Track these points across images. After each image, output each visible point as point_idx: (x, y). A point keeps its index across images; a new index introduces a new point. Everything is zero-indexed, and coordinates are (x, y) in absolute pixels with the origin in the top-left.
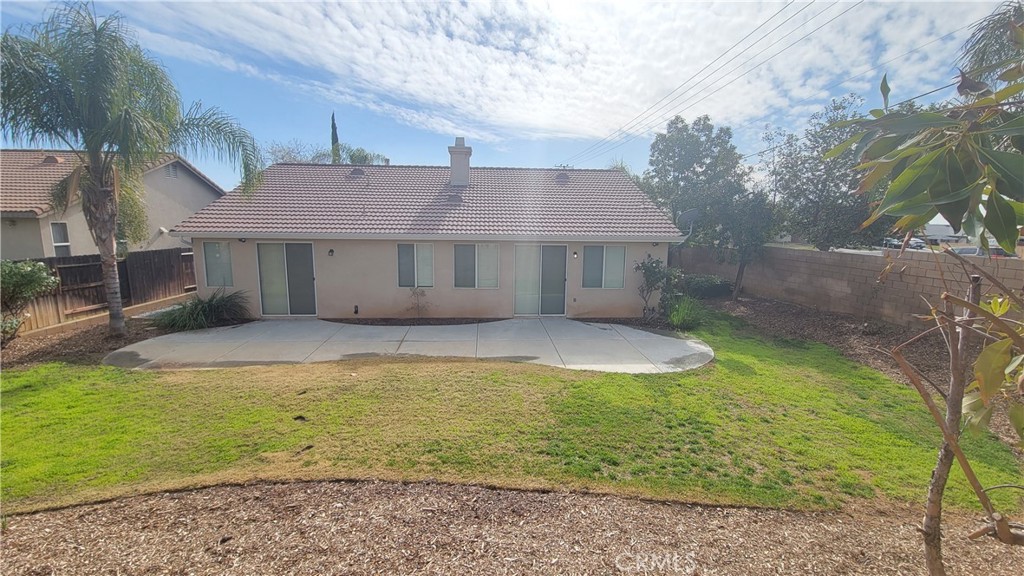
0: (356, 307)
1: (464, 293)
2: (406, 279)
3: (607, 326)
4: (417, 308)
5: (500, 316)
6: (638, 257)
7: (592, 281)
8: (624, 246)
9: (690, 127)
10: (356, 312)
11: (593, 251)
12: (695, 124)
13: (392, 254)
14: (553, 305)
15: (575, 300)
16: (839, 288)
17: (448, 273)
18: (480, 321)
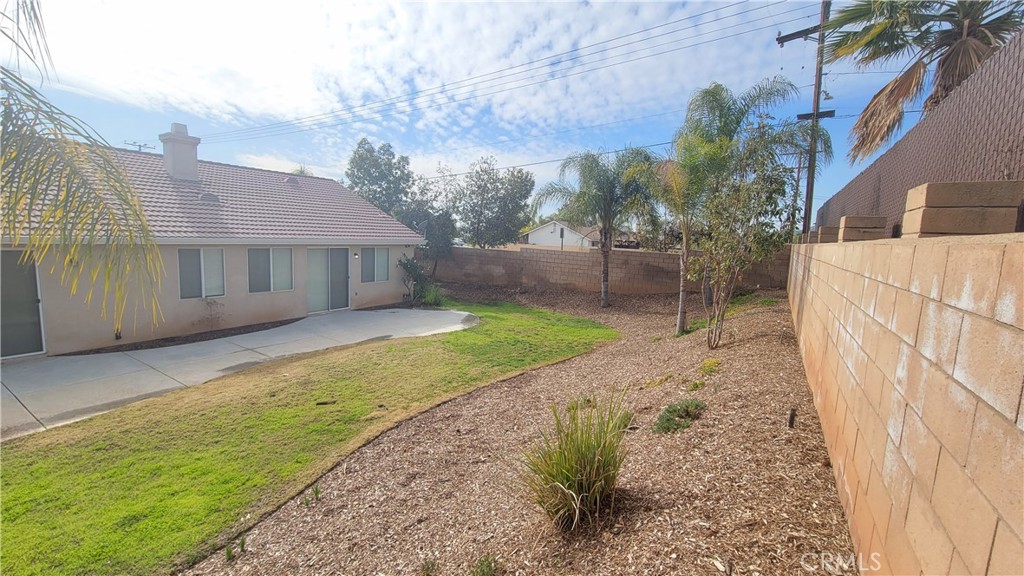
1: (260, 296)
2: (191, 288)
5: (296, 317)
6: (395, 257)
8: (388, 248)
10: (118, 338)
11: (368, 251)
12: (381, 148)
14: (339, 300)
15: (356, 294)
16: (498, 270)
17: (243, 280)
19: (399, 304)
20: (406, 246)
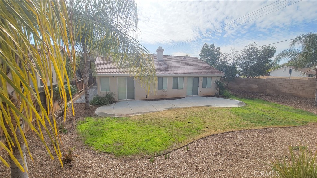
0: (146, 96)
1: (175, 90)
2: (160, 87)
3: (212, 97)
4: (163, 95)
5: (183, 97)
6: (214, 80)
7: (204, 86)
8: (211, 77)
9: (209, 46)
10: (146, 97)
11: (205, 78)
12: (211, 46)
13: (157, 80)
14: (195, 93)
15: (201, 91)
17: (171, 86)
19: (214, 96)
20: (218, 77)
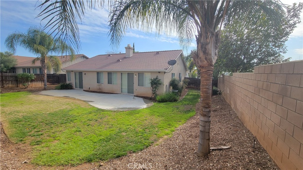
0: (89, 88)
2: (98, 81)
4: (100, 89)
5: (118, 93)
7: (141, 84)
8: (150, 73)
11: (141, 74)
13: (96, 74)
15: (136, 90)
17: (106, 80)
18: (112, 93)
